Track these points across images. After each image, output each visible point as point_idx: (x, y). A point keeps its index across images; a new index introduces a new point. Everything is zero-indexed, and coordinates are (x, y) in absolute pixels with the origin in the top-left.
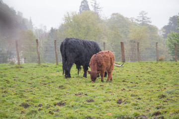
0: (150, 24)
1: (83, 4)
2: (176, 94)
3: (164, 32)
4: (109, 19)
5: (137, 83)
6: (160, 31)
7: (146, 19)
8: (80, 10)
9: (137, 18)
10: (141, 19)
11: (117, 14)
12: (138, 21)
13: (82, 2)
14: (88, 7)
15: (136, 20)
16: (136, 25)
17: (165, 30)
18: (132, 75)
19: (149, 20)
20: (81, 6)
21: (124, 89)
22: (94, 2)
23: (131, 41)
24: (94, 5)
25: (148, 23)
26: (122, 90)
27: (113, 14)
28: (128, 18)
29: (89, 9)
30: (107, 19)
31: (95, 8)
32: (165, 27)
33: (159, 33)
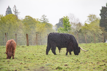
0: (48, 22)
1: (8, 10)
2: (51, 66)
3: (56, 27)
4: (24, 19)
5: (32, 59)
6: (54, 26)
7: (46, 19)
8: (6, 14)
9: (40, 19)
10: (43, 19)
11: (28, 16)
12: (41, 20)
13: (7, 9)
14: (11, 12)
15: (40, 20)
16: (40, 23)
17: (57, 26)
18: (30, 54)
19: (47, 20)
20: (7, 11)
21: (22, 63)
22: (15, 9)
23: (37, 32)
24: (15, 10)
25: (47, 22)
26: (20, 64)
27: (26, 16)
28: (35, 19)
29: (12, 13)
30: (23, 19)
31: (16, 12)
32: (57, 25)
33: (53, 28)
